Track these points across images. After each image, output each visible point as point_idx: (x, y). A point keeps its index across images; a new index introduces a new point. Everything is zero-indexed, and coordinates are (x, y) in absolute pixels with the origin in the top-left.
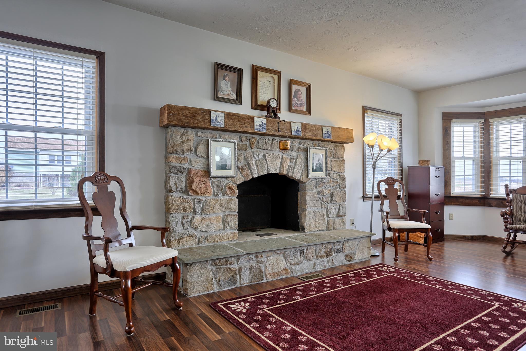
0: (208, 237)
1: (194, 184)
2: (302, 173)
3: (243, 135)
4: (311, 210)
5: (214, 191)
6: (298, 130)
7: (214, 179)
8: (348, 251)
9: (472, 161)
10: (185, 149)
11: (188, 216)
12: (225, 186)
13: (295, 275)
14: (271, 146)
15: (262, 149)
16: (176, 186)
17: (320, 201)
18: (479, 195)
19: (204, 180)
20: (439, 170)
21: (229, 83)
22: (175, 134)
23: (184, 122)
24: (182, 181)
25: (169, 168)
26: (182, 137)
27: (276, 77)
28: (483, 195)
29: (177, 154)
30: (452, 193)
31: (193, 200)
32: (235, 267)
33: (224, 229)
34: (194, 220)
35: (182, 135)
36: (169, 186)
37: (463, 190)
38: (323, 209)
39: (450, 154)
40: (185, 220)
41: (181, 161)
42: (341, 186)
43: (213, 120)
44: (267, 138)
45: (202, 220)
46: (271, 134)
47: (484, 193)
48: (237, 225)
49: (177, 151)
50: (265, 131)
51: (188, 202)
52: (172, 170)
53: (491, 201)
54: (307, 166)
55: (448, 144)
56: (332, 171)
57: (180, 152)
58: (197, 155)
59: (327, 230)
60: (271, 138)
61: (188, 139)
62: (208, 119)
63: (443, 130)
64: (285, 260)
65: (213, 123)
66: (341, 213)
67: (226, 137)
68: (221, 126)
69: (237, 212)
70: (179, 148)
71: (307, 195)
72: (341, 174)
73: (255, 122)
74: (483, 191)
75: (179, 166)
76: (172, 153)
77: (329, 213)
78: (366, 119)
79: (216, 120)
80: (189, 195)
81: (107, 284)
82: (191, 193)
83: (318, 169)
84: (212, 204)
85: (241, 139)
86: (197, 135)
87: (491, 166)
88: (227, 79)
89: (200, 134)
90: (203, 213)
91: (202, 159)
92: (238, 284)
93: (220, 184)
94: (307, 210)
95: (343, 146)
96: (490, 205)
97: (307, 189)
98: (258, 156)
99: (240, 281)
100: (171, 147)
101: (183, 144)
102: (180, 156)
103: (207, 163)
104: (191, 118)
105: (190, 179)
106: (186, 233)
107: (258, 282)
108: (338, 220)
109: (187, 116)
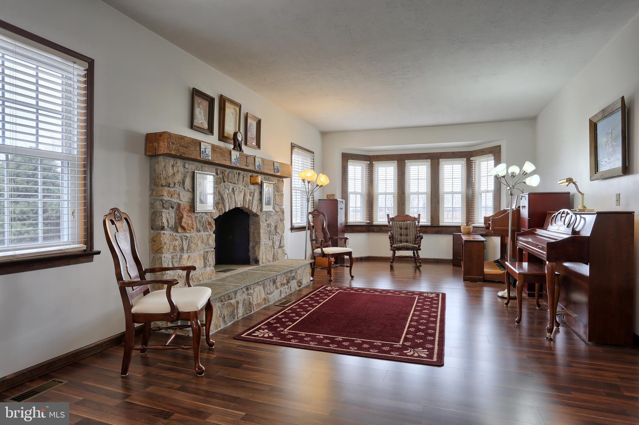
0: (193, 277)
1: (184, 220)
2: (257, 207)
3: (218, 167)
4: (263, 243)
5: (197, 227)
6: (260, 165)
7: (197, 214)
8: (299, 278)
9: (360, 195)
10: (176, 181)
11: (176, 255)
12: (206, 221)
13: (270, 303)
14: (238, 180)
15: (231, 183)
16: (168, 222)
17: (268, 234)
18: (365, 223)
19: (190, 216)
20: (343, 203)
21: (202, 112)
22: (167, 164)
23: (181, 152)
24: (172, 217)
25: (162, 203)
26: (173, 168)
27: (238, 109)
28: (368, 223)
29: (169, 187)
30: (348, 222)
31: (181, 237)
32: (233, 301)
33: (205, 267)
34: (182, 259)
35: (173, 166)
36: (161, 223)
37: (355, 220)
38: (271, 241)
39: (347, 189)
40: (174, 260)
41: (172, 195)
42: (282, 219)
43: (203, 151)
44: (235, 171)
45: (188, 259)
46: (242, 167)
47: (369, 222)
48: (214, 262)
49: (170, 184)
50: (239, 165)
51: (177, 240)
52: (165, 205)
53: (374, 228)
54: (261, 200)
55: (346, 180)
56: (276, 204)
57: (172, 185)
58: (184, 188)
59: (273, 261)
60: (238, 171)
61: (178, 171)
62: (198, 150)
63: (342, 168)
64: (264, 290)
65: (203, 155)
66: (282, 245)
67: (206, 169)
68: (208, 158)
69: (214, 248)
70: (170, 181)
71: (261, 228)
72: (281, 207)
73: (232, 155)
74: (369, 220)
75: (170, 201)
76: (164, 186)
77: (274, 244)
78: (293, 156)
79: (205, 152)
80: (177, 232)
81: (95, 346)
82: (180, 230)
83: (268, 203)
84: (196, 241)
85: (217, 172)
86: (184, 167)
87: (373, 199)
88: (201, 106)
89: (187, 166)
90: (189, 251)
91: (188, 193)
92: (236, 319)
93: (202, 219)
94: (261, 242)
95: (283, 181)
96: (373, 231)
97: (260, 223)
98: (229, 190)
99: (237, 316)
100: (164, 179)
101: (175, 176)
102: (171, 189)
103: (192, 197)
104: (186, 148)
105: (179, 214)
106: (176, 274)
107: (249, 314)
108: (280, 251)
109: (183, 147)
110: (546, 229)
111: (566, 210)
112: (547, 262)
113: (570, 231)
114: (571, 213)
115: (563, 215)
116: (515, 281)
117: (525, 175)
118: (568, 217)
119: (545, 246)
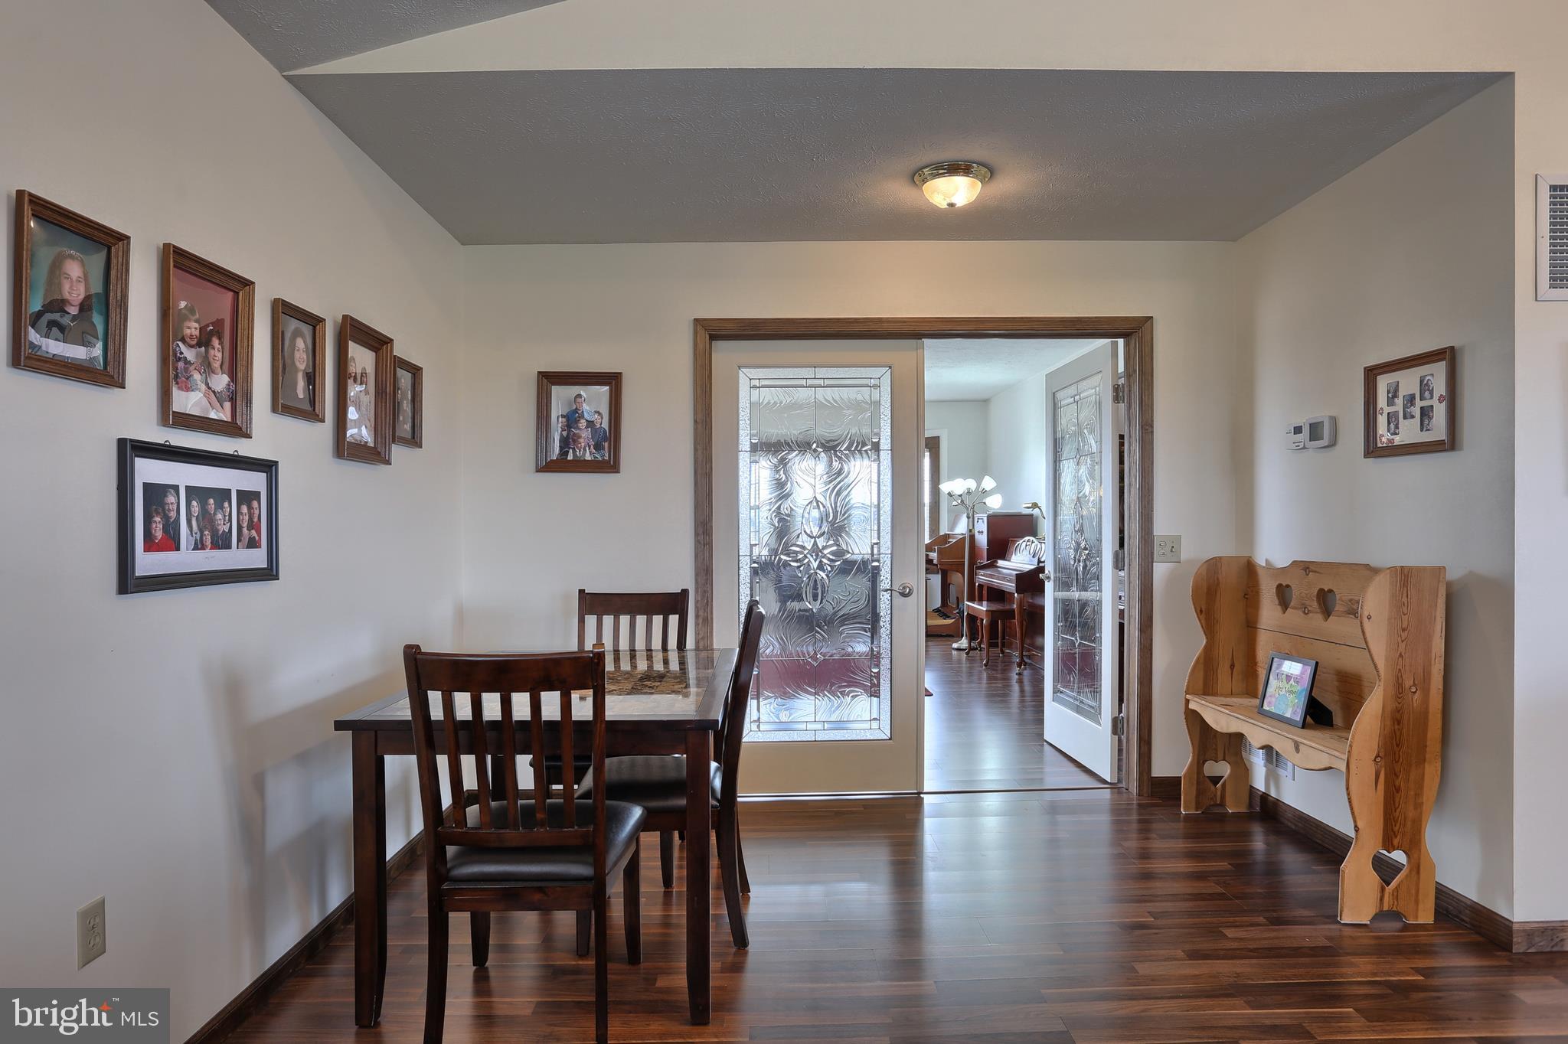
110: (1009, 561)
111: (1032, 538)
112: (1016, 595)
113: (1035, 561)
114: (1036, 542)
115: (1028, 543)
116: (983, 620)
117: (985, 493)
118: (1034, 544)
119: (1014, 578)
